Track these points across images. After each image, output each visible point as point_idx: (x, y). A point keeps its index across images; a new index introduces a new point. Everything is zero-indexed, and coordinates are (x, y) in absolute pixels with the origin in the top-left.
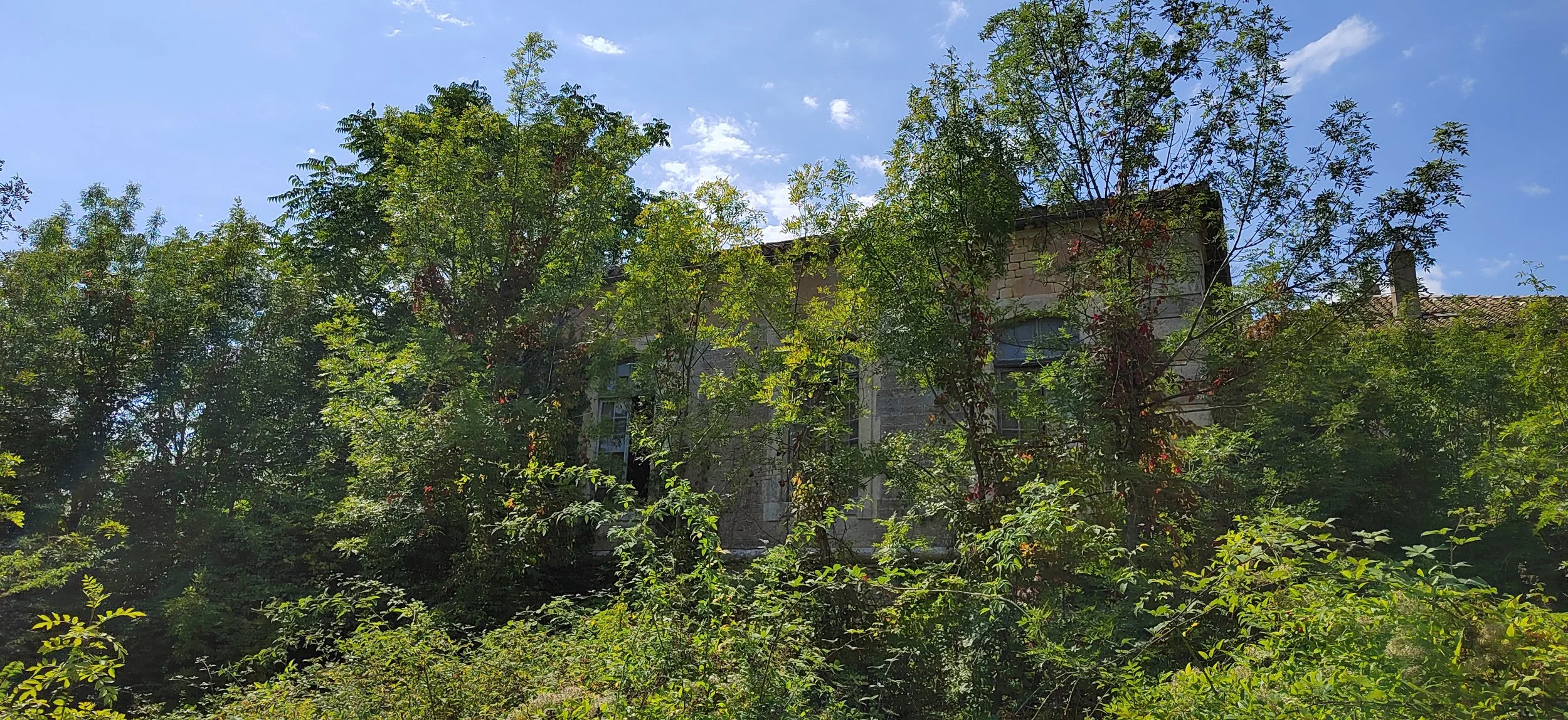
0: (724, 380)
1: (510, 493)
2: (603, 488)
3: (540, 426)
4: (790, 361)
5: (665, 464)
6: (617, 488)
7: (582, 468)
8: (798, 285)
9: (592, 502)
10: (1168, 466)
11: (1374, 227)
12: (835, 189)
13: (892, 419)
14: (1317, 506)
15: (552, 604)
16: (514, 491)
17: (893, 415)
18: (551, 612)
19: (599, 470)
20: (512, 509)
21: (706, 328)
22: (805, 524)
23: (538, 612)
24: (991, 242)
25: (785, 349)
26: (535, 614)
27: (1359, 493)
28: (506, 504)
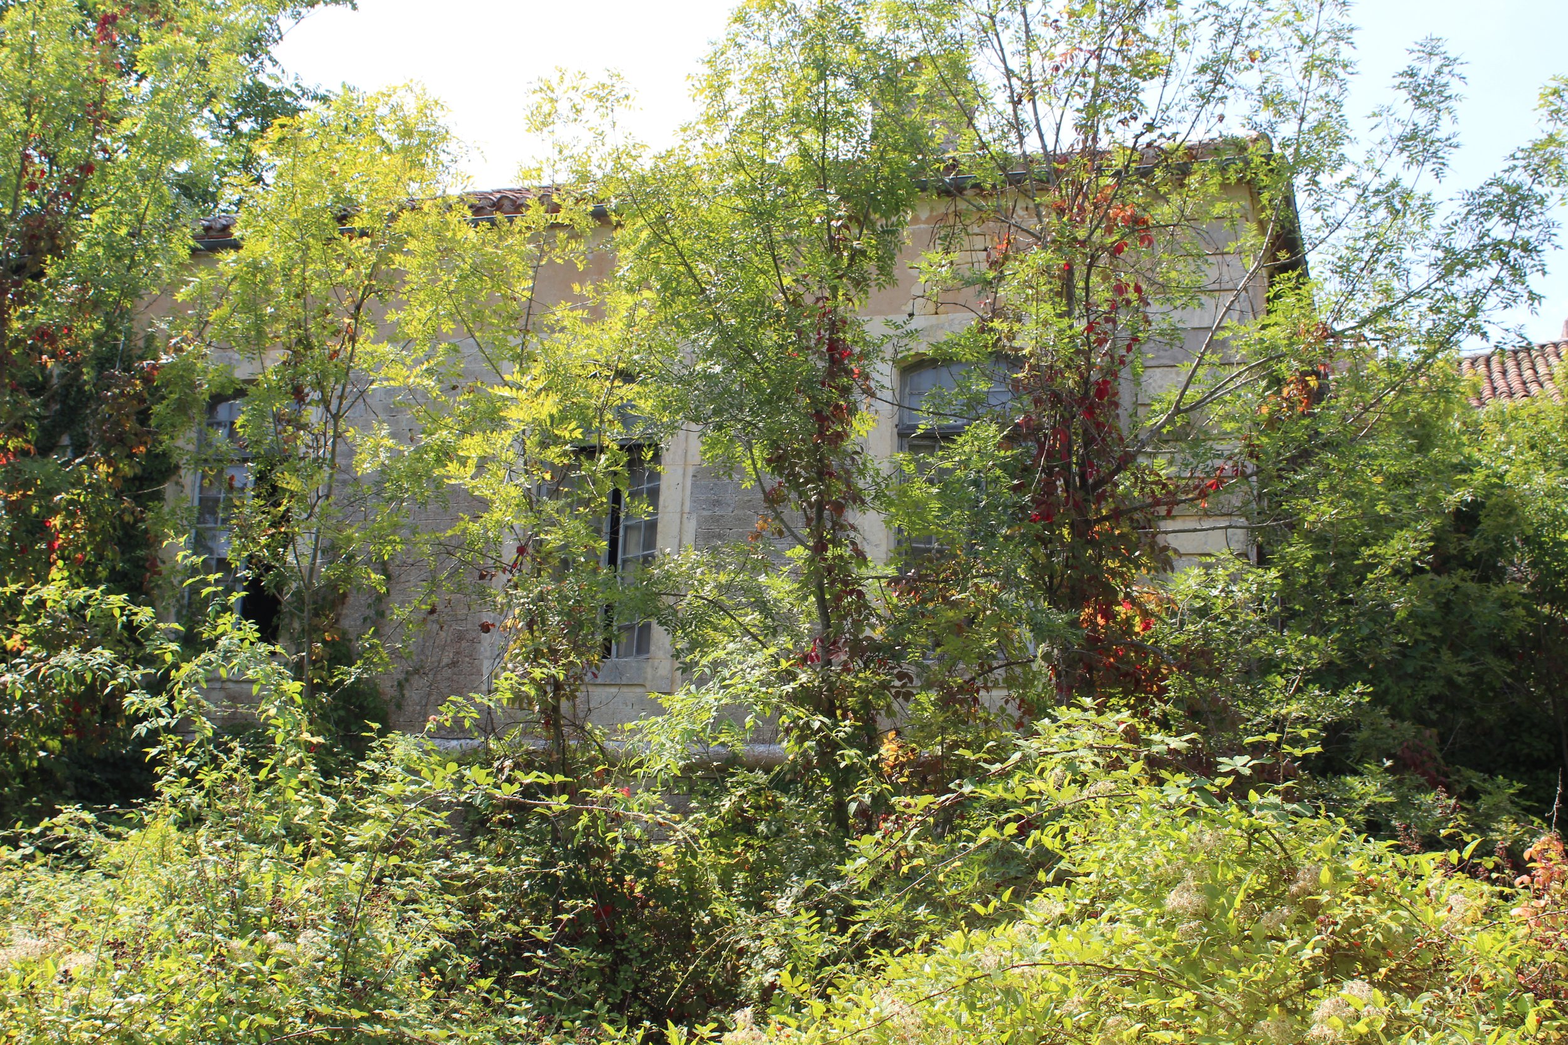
0: (390, 443)
1: (16, 624)
2: (130, 627)
3: (71, 510)
4: (513, 414)
5: (215, 594)
6: (154, 629)
7: (98, 592)
8: (534, 278)
9: (98, 649)
10: (1128, 621)
11: (1463, 241)
12: (602, 116)
13: (716, 520)
14: (1368, 694)
15: (60, 819)
16: (23, 622)
17: (719, 512)
18: (59, 832)
19: (124, 596)
20: (18, 654)
21: (374, 347)
22: (460, 699)
23: (36, 830)
24: (872, 225)
25: (506, 392)
26: (30, 835)
27: (1460, 674)
28: (10, 644)
